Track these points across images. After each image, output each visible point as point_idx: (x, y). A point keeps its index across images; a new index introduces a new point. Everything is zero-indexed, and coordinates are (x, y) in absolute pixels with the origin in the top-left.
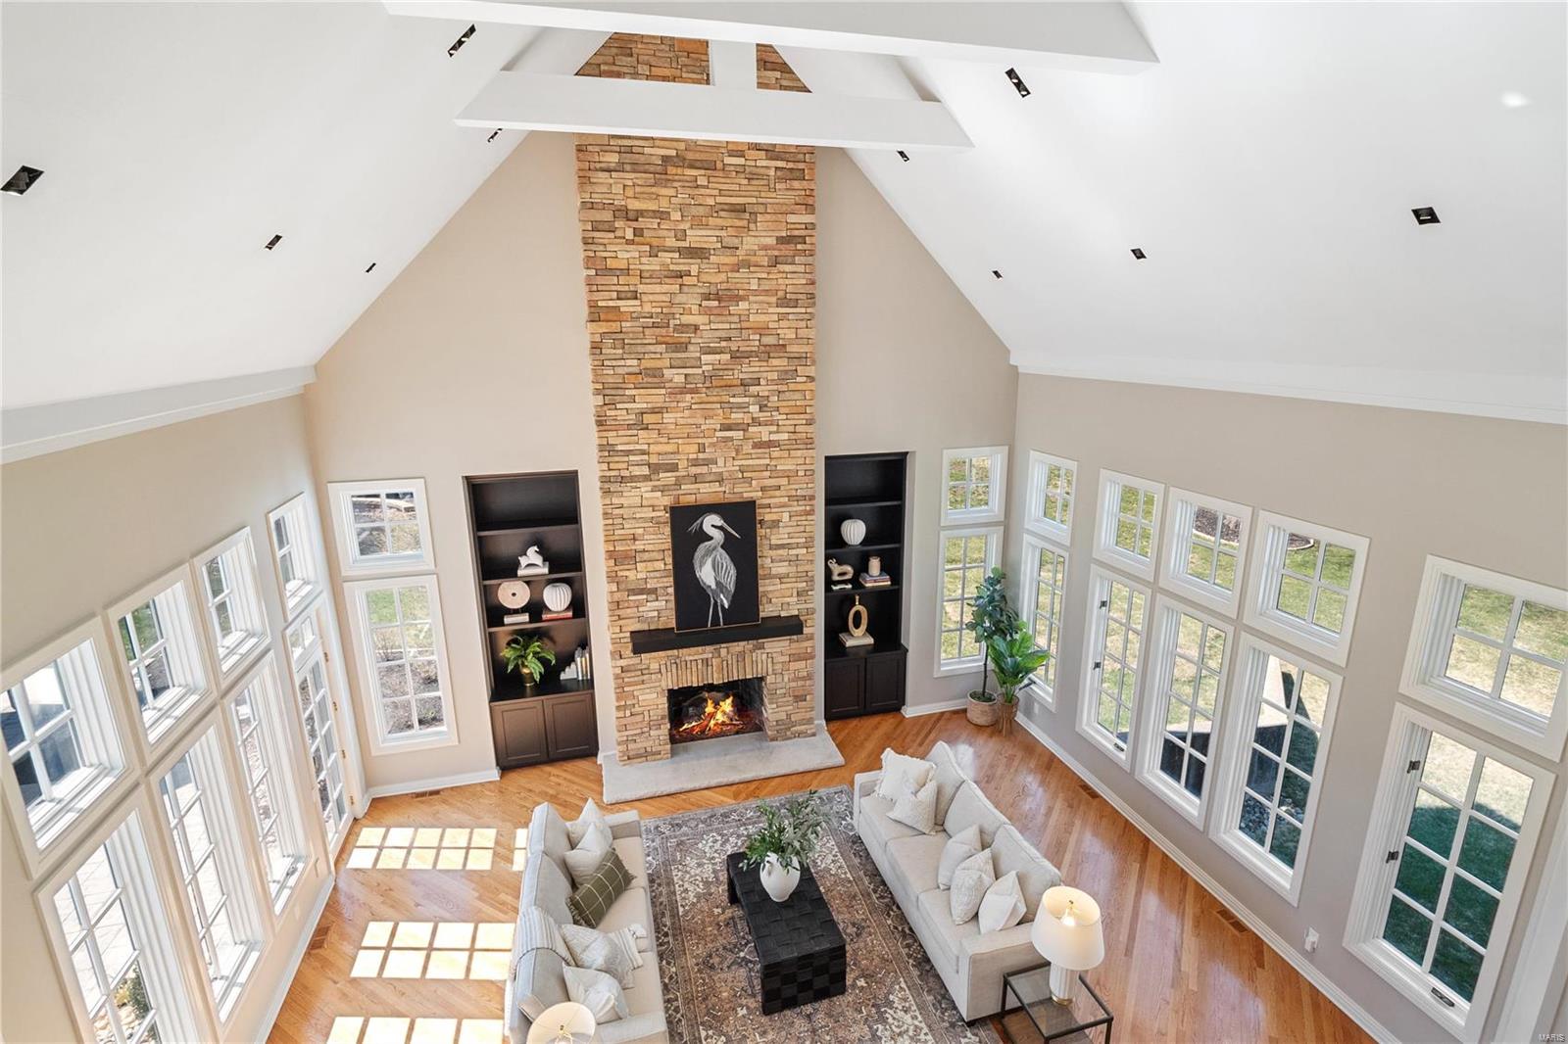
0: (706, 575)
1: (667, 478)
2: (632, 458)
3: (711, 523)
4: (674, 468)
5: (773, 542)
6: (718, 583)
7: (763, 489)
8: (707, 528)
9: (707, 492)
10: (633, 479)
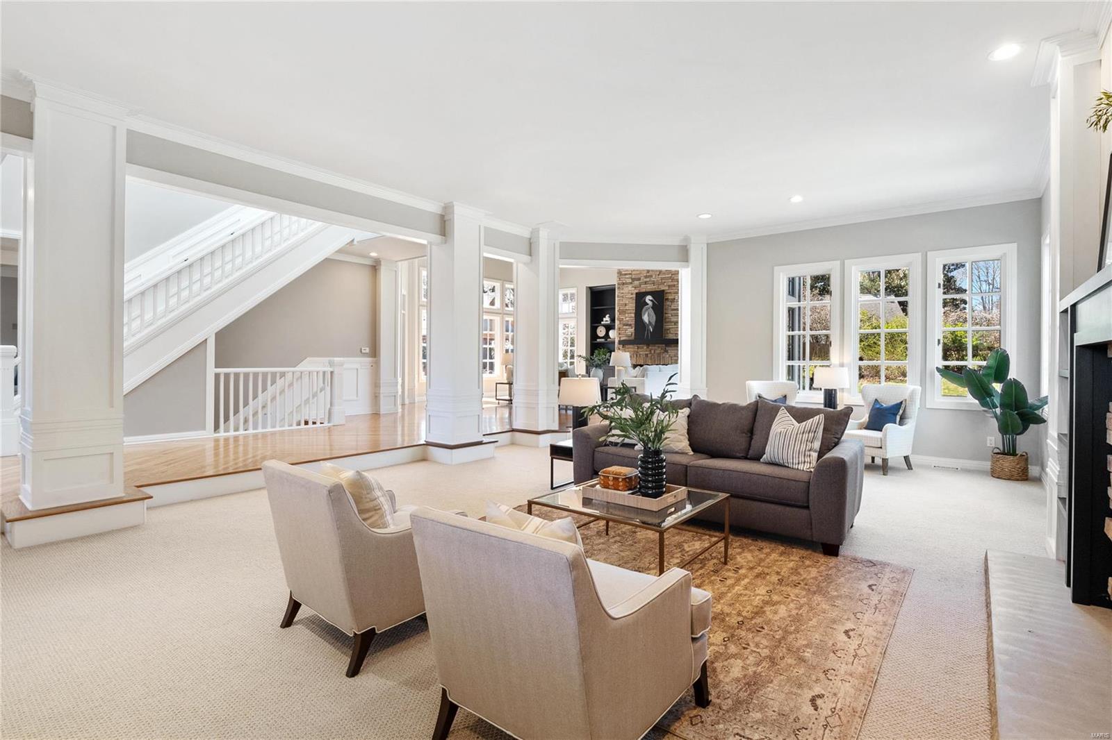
0: (646, 318)
1: (636, 283)
2: (627, 276)
3: (648, 299)
4: (639, 279)
5: (672, 307)
6: (649, 322)
7: (669, 286)
8: (647, 301)
9: (650, 288)
10: (627, 283)
